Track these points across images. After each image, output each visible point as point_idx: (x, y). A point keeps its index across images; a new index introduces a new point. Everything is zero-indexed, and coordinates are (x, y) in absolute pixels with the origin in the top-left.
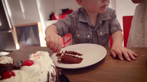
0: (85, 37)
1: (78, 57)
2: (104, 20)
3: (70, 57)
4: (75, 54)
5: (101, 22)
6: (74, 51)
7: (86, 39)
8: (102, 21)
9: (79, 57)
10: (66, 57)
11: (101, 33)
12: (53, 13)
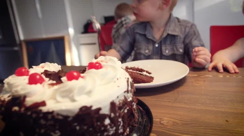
1: (146, 75)
3: (136, 74)
4: (142, 70)
6: (139, 68)
9: (148, 74)
11: (167, 52)
12: (89, 22)
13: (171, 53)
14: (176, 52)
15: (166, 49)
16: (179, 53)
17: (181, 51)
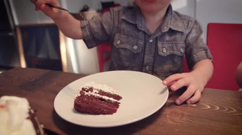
0: (128, 47)
2: (173, 28)
3: (94, 101)
5: (166, 29)
7: (130, 50)
8: (168, 29)
10: (86, 99)
13: (168, 53)
14: (176, 52)
15: (163, 47)
16: (179, 54)
17: (182, 50)
